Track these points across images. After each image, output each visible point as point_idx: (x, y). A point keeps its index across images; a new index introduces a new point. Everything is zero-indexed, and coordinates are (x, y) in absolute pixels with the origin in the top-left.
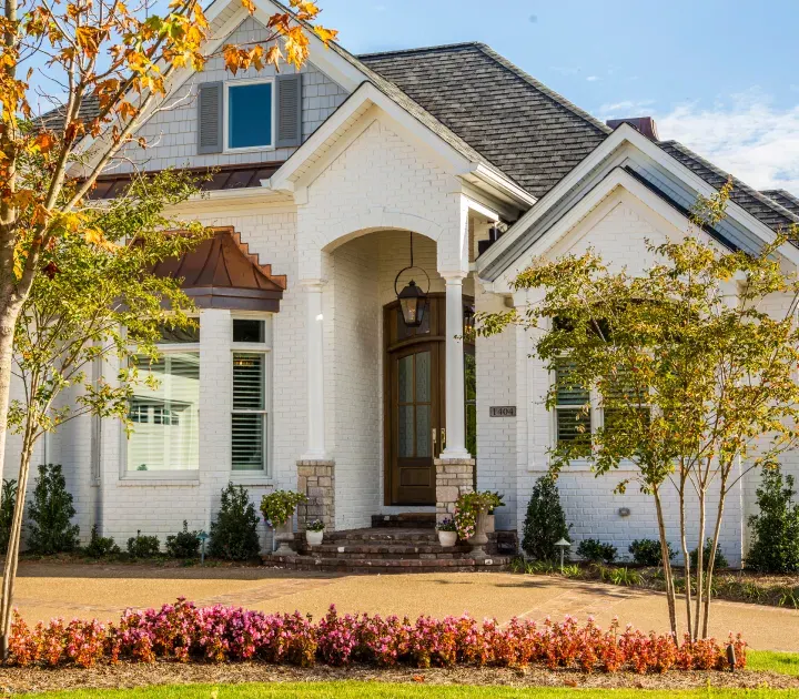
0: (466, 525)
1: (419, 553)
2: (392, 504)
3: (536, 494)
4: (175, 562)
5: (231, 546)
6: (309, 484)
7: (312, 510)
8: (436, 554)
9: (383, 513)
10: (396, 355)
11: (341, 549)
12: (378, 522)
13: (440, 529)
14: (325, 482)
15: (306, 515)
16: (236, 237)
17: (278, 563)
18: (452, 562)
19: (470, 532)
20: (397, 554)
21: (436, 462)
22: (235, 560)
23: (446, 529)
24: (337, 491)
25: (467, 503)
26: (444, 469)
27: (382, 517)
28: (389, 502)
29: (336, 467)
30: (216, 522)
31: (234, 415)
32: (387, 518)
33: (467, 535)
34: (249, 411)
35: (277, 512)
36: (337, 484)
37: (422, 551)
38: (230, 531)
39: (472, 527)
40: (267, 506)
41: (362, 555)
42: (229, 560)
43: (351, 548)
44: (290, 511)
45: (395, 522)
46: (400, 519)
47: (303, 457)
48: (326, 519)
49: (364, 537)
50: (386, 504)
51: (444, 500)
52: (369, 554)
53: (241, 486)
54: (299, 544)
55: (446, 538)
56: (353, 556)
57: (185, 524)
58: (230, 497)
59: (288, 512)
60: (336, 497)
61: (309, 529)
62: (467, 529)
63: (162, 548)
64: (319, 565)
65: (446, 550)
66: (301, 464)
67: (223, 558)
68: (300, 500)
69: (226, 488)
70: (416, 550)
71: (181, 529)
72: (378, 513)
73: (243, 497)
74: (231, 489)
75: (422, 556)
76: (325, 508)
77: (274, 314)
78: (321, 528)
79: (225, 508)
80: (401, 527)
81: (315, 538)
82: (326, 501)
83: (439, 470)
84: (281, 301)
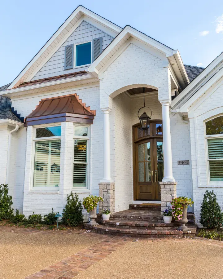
0: (178, 214)
1: (154, 227)
2: (137, 200)
3: (205, 198)
4: (46, 227)
5: (70, 220)
6: (104, 193)
7: (105, 204)
8: (163, 227)
9: (134, 203)
10: (137, 144)
11: (118, 224)
12: (132, 207)
13: (164, 215)
14: (111, 191)
15: (103, 206)
16: (77, 97)
17: (90, 229)
18: (172, 232)
19: (180, 217)
20: (144, 227)
21: (161, 183)
22: (72, 226)
23: (167, 215)
24: (116, 195)
25: (178, 203)
26: (164, 186)
27: (133, 205)
28: (135, 199)
29: (115, 185)
30: (65, 209)
31: (75, 164)
32: (135, 206)
33: (179, 219)
34: (80, 163)
35: (89, 206)
36: (116, 193)
37: (156, 226)
38: (70, 213)
39: (181, 215)
40: (85, 203)
41: (128, 227)
42: (69, 226)
43: (122, 222)
44: (95, 205)
45: (139, 208)
46: (141, 206)
47: (102, 181)
48: (111, 208)
49: (128, 217)
50: (134, 200)
51: (165, 200)
52: (131, 227)
53: (76, 193)
54: (99, 219)
55: (167, 219)
56: (123, 227)
57: (53, 209)
58: (71, 198)
59: (94, 205)
60: (115, 199)
61: (104, 213)
62: (179, 216)
63: (42, 220)
64: (107, 232)
65: (167, 225)
66: (100, 184)
67: (67, 225)
68: (99, 200)
69: (69, 194)
70: (154, 225)
71: (50, 212)
72: (131, 203)
73: (76, 198)
74: (72, 195)
75: (156, 228)
76: (111, 204)
77: (91, 125)
78: (109, 212)
79: (68, 203)
80: (141, 209)
81: (106, 217)
82: (111, 200)
83: (162, 186)
84: (94, 120)
